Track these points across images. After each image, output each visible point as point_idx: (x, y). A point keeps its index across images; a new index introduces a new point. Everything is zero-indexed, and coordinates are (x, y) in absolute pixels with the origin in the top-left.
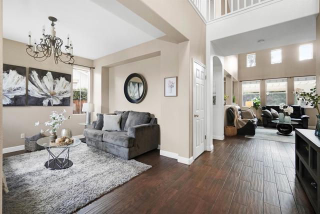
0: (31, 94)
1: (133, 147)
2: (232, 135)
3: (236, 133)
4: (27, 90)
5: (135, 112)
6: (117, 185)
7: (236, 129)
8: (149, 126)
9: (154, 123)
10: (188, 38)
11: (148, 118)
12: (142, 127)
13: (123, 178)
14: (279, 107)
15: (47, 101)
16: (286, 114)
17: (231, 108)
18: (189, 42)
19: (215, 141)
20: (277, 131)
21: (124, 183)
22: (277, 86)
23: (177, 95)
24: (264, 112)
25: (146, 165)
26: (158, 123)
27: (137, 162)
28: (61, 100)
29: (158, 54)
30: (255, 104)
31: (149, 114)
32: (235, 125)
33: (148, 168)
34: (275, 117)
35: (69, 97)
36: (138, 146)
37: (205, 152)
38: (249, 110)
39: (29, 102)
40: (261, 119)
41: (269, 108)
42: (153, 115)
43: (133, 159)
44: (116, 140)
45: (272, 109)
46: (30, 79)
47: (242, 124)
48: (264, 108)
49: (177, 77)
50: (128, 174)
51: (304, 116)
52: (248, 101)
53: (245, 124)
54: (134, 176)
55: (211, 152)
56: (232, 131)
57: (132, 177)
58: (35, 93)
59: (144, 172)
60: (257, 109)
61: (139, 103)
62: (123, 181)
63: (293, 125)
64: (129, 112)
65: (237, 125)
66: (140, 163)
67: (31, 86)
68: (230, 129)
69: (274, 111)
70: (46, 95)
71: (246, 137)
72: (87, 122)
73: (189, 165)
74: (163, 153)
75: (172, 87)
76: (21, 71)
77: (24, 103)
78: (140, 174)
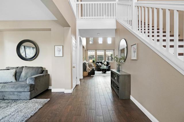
1: (34, 90)
2: (86, 75)
3: (87, 74)
5: (29, 67)
6: (29, 116)
7: (87, 73)
8: (43, 75)
9: (46, 73)
10: (70, 25)
11: (41, 70)
12: (39, 76)
13: (32, 111)
14: (102, 62)
16: (105, 65)
17: (85, 63)
18: (71, 28)
19: (80, 80)
20: (102, 72)
21: (34, 114)
22: (100, 53)
23: (63, 56)
24: (97, 64)
25: (46, 100)
26: (48, 73)
27: (38, 100)
29: (50, 30)
30: (93, 61)
31: (42, 68)
32: (87, 71)
33: (47, 101)
34: (100, 66)
36: (37, 89)
37: (77, 85)
38: (91, 64)
40: (96, 67)
41: (98, 62)
42: (45, 68)
43: (33, 98)
44: (17, 88)
45: (99, 63)
47: (90, 70)
48: (97, 63)
49: (63, 46)
50: (35, 108)
51: (109, 65)
52: (91, 59)
53: (91, 70)
54: (40, 107)
55: (79, 85)
56: (86, 74)
57: (39, 108)
59: (46, 104)
60: (94, 63)
62: (33, 113)
63: (107, 69)
64: (23, 67)
65: (88, 71)
66: (40, 99)
68: (85, 73)
69: (100, 64)
71: (92, 76)
73: (71, 93)
74: (53, 90)
75: (59, 51)
78: (44, 106)
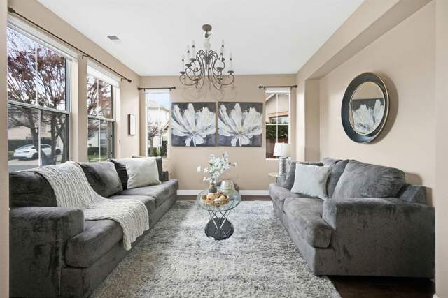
0: (220, 133)
4: (217, 129)
15: (236, 140)
28: (250, 139)
35: (260, 134)
39: (218, 142)
46: (219, 116)
58: (225, 131)
61: (371, 142)
64: (347, 161)
67: (220, 124)
70: (235, 133)
72: (280, 173)
76: (211, 107)
77: (214, 143)
